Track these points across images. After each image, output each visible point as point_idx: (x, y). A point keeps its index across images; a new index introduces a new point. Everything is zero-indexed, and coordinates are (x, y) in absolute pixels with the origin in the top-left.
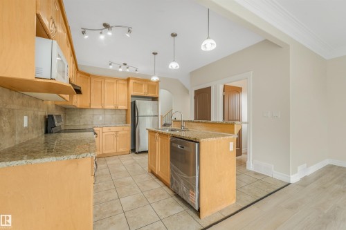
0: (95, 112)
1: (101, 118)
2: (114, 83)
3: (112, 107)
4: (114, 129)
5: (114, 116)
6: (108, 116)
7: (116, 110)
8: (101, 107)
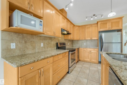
0: (83, 41)
1: (85, 44)
2: (90, 27)
5: (91, 43)
7: (91, 40)
8: (84, 39)
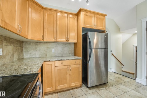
0: (49, 46)
1: (54, 51)
3: (64, 40)
4: (66, 63)
5: (65, 49)
6: (60, 49)
7: (66, 43)
8: (53, 40)
